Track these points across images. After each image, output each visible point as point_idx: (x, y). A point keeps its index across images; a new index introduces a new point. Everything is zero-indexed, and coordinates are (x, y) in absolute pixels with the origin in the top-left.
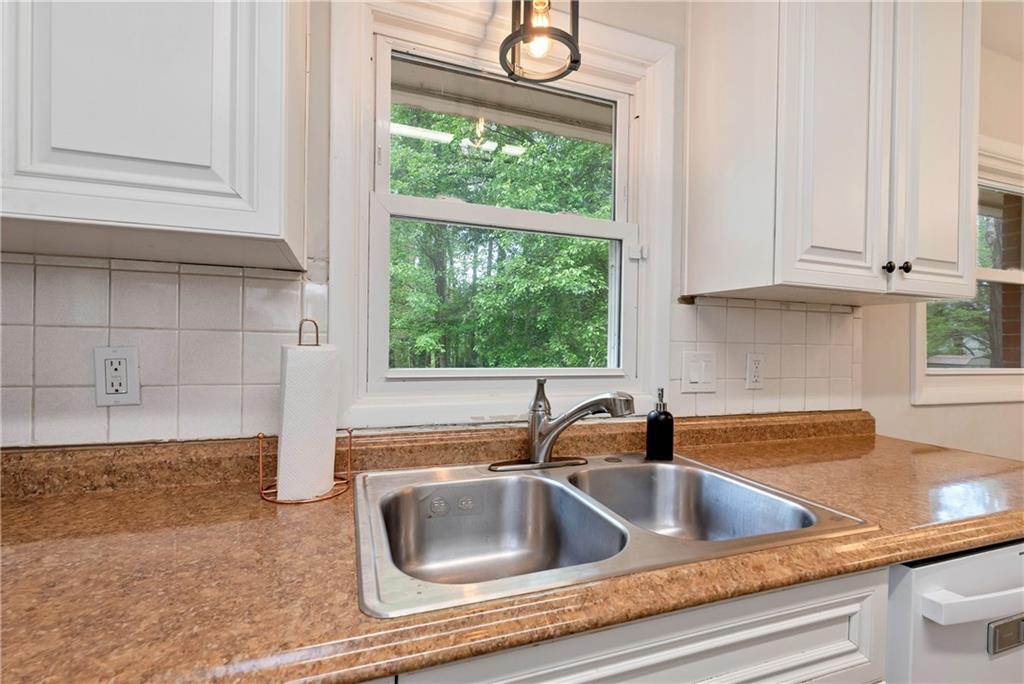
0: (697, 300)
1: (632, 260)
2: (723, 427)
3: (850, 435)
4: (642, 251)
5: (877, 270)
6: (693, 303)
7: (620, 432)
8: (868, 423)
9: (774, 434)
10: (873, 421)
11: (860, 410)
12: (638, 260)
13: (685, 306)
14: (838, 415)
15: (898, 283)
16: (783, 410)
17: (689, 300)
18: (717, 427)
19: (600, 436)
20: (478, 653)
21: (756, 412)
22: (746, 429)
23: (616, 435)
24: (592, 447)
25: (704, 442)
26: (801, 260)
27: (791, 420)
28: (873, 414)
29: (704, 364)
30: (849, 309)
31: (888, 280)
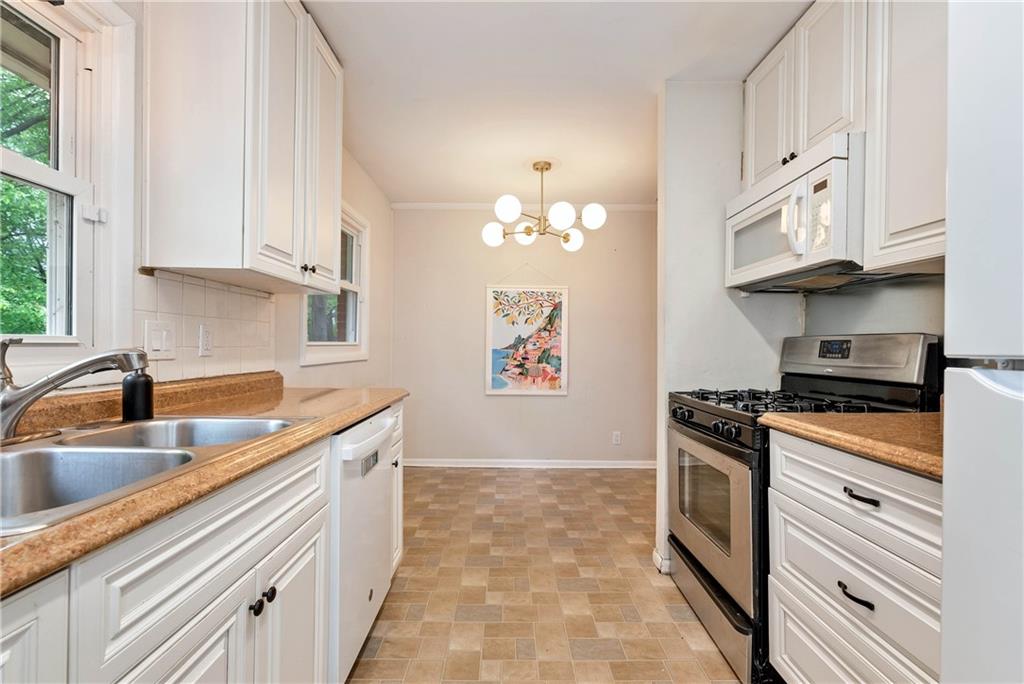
0: (156, 273)
1: (87, 220)
2: (184, 389)
3: (269, 390)
4: (99, 214)
5: (298, 269)
6: (153, 275)
7: (85, 402)
8: (278, 379)
9: (222, 392)
10: (282, 378)
11: (273, 371)
12: (94, 222)
13: (145, 277)
14: (262, 375)
15: (308, 279)
16: (226, 373)
17: (149, 271)
18: (179, 390)
19: (61, 408)
20: (146, 523)
21: (207, 376)
22: (202, 390)
23: (80, 406)
24: (52, 421)
25: (168, 404)
26: (260, 254)
27: (233, 381)
28: (282, 373)
29: (165, 333)
30: (267, 295)
31: (304, 275)
